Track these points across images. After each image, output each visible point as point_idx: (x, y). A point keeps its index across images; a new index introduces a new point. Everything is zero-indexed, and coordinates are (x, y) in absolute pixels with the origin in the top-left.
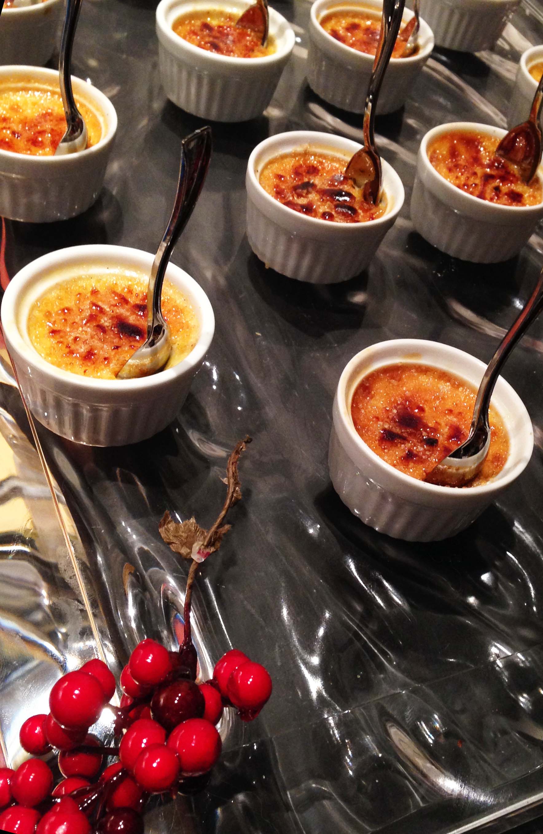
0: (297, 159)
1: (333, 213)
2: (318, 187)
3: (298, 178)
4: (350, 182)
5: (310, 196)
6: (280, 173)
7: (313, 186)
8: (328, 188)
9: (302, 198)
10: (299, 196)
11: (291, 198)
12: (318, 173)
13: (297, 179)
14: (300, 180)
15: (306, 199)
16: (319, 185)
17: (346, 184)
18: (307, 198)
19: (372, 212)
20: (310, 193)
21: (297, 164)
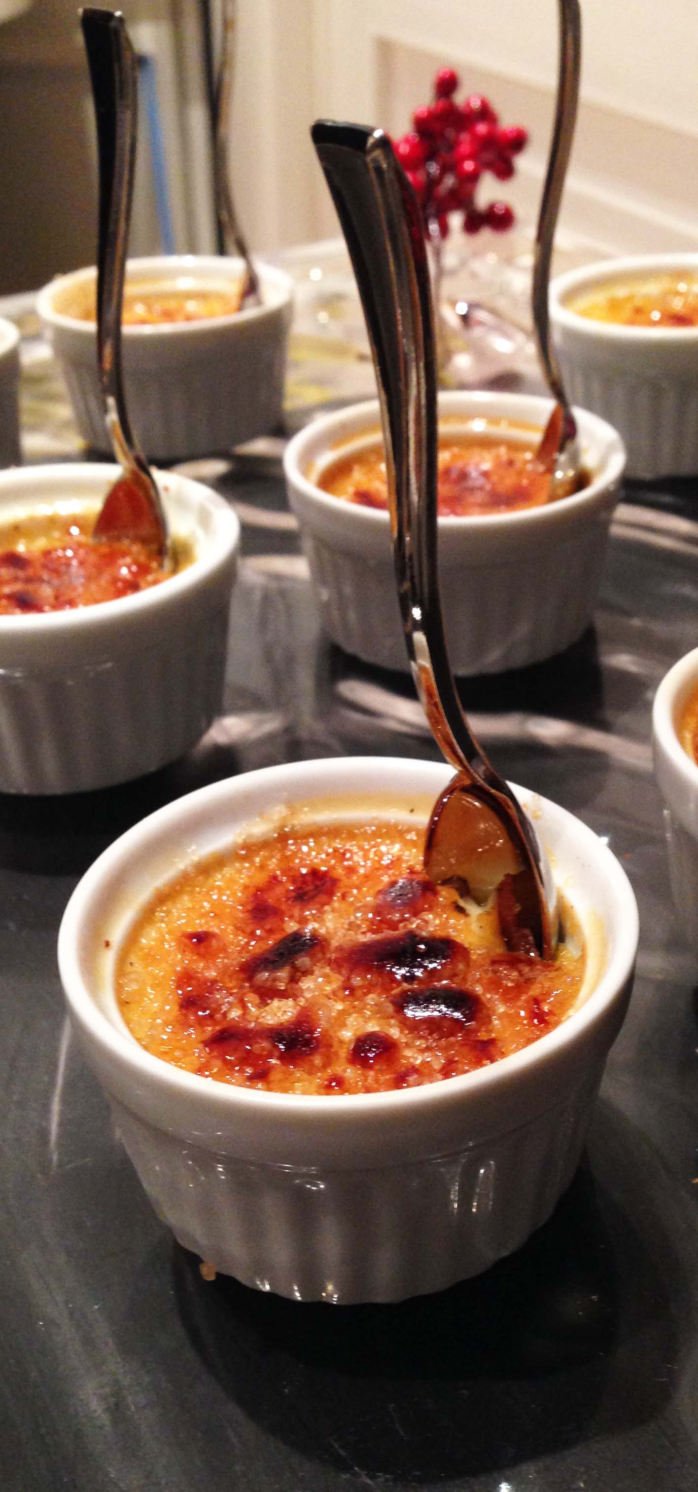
0: (257, 860)
1: (395, 1032)
2: (334, 943)
3: (261, 928)
4: (446, 895)
5: (307, 984)
6: (199, 925)
7: (317, 944)
8: (369, 937)
9: (276, 1003)
10: (267, 994)
11: (235, 1014)
12: (331, 894)
13: (258, 932)
14: (270, 932)
15: (290, 1002)
16: (341, 933)
17: (430, 909)
18: (295, 997)
19: (535, 991)
20: (307, 973)
21: (261, 879)
